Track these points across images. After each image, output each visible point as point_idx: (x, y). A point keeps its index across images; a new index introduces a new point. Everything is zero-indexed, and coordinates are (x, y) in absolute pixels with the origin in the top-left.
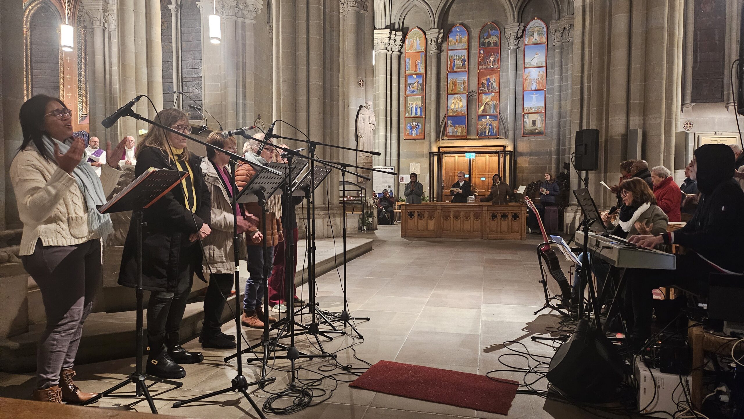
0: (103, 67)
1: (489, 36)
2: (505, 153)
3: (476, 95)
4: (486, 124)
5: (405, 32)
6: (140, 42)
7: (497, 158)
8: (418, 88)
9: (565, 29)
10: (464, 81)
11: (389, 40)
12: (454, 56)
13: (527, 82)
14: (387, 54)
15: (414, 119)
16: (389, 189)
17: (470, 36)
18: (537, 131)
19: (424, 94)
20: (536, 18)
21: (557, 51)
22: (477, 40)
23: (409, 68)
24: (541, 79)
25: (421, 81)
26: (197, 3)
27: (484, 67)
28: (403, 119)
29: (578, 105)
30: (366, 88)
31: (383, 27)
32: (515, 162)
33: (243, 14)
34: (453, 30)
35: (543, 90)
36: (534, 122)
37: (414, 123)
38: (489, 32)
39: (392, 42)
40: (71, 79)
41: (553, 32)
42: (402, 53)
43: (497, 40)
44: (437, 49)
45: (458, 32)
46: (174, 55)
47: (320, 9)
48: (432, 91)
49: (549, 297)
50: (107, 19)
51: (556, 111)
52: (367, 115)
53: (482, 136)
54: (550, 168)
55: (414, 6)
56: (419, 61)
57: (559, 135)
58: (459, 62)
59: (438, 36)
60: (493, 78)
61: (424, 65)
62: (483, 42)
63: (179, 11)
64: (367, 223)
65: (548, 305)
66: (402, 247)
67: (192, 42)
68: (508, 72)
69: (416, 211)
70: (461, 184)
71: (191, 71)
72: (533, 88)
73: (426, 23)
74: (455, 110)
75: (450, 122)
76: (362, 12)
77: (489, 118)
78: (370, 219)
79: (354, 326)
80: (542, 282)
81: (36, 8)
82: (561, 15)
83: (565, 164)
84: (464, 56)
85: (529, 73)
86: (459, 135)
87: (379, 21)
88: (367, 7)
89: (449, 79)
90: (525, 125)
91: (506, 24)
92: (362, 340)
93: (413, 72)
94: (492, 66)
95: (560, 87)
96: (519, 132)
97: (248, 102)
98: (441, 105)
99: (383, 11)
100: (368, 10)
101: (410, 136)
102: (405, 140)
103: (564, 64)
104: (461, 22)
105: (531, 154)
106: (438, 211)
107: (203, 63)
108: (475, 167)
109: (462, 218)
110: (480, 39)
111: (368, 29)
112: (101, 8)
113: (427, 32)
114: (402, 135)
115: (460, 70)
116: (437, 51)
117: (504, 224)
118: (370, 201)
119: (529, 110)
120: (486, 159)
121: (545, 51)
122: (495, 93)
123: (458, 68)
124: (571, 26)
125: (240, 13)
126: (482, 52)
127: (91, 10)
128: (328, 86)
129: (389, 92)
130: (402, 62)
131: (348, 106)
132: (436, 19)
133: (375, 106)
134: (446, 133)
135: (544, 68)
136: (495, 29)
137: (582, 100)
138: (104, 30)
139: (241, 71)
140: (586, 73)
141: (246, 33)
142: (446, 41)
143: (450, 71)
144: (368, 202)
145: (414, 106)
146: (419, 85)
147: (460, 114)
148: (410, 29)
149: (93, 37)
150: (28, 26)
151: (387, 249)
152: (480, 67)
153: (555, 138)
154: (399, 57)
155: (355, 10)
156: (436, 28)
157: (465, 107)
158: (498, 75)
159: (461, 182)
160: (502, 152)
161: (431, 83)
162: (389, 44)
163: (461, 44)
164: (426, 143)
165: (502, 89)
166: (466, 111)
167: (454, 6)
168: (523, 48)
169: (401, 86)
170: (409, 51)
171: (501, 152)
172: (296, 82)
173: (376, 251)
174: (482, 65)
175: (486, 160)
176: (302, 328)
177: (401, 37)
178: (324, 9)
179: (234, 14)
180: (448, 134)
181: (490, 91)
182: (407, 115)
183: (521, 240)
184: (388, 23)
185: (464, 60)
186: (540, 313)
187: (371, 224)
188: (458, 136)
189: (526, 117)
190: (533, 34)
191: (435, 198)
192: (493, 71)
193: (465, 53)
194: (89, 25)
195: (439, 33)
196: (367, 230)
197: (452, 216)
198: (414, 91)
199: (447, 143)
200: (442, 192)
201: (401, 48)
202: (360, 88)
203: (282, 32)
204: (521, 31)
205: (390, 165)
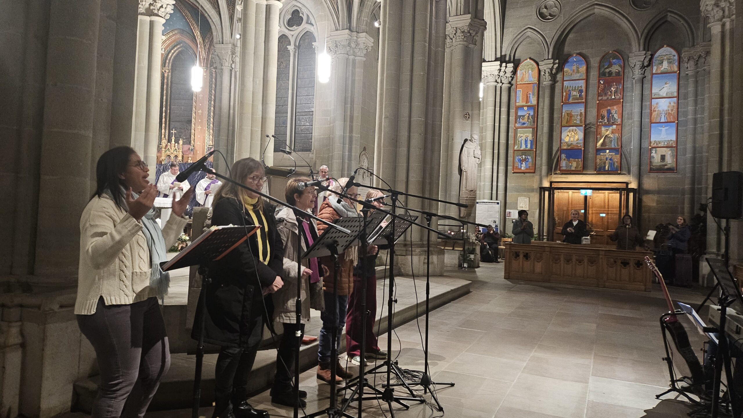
0: (228, 102)
1: (610, 65)
2: (628, 190)
3: (594, 127)
4: (605, 158)
5: (517, 63)
6: (258, 82)
7: (618, 195)
8: (529, 120)
9: (700, 56)
10: (581, 113)
11: (499, 72)
12: (570, 87)
13: (654, 114)
14: (496, 87)
15: (524, 152)
16: (495, 224)
17: (589, 66)
18: (666, 167)
19: (536, 126)
20: (665, 46)
21: (691, 80)
22: (597, 69)
23: (520, 99)
24: (672, 110)
25: (532, 113)
26: (313, 43)
27: (605, 98)
28: (512, 152)
29: (716, 141)
30: (472, 121)
31: (493, 59)
32: (640, 200)
33: (354, 52)
34: (570, 60)
35: (674, 122)
36: (663, 157)
37: (523, 156)
38: (610, 61)
39: (502, 74)
40: (202, 114)
41: (686, 60)
42: (512, 85)
43: (620, 69)
44: (551, 80)
45: (575, 62)
46: (290, 91)
47: (425, 46)
48: (544, 124)
49: (675, 379)
50: (234, 60)
51: (689, 145)
52: (472, 148)
53: (600, 171)
54: (683, 208)
55: (527, 37)
56: (530, 92)
57: (693, 172)
58: (575, 93)
59: (553, 67)
60: (615, 110)
61: (536, 96)
62: (604, 71)
63: (297, 51)
64: (469, 260)
65: (674, 389)
66: (504, 292)
67: (306, 80)
68: (632, 102)
69: (521, 251)
70: (575, 223)
71: (304, 106)
72: (663, 120)
73: (540, 54)
74: (570, 143)
75: (563, 156)
76: (471, 46)
77: (609, 152)
78: (472, 256)
79: (434, 392)
80: (666, 359)
81: (177, 52)
82: (696, 41)
83: (702, 205)
84: (581, 87)
85: (657, 104)
86: (574, 169)
87: (489, 52)
88: (476, 41)
89: (564, 111)
90: (652, 160)
91: (631, 52)
92: (441, 413)
93: (524, 104)
94: (613, 97)
95: (695, 120)
96: (645, 168)
97: (354, 135)
98: (554, 138)
99: (494, 44)
100: (477, 43)
101: (519, 169)
102: (513, 173)
103: (699, 93)
104: (578, 51)
105: (658, 192)
106: (547, 253)
107: (315, 99)
108: (593, 203)
109: (574, 263)
110: (599, 69)
111: (476, 63)
112: (230, 51)
113: (540, 63)
114: (510, 168)
115: (576, 101)
116: (550, 82)
117: (625, 272)
118: (473, 237)
119: (657, 144)
120: (605, 196)
121: (676, 81)
122: (617, 125)
123: (574, 99)
124: (708, 53)
125: (352, 51)
126: (602, 82)
127: (221, 53)
128: (430, 122)
129: (497, 124)
130: (512, 94)
131: (453, 140)
132: (551, 50)
133: (482, 138)
134: (559, 167)
135: (675, 99)
136: (617, 58)
137: (721, 135)
138: (231, 70)
139: (349, 105)
140: (726, 106)
141: (356, 70)
142: (562, 71)
143: (566, 102)
144: (470, 238)
145: (523, 138)
146: (530, 117)
147: (576, 147)
148: (522, 60)
149: (221, 77)
150: (170, 67)
151: (486, 292)
152: (600, 98)
153: (689, 175)
154: (509, 89)
155: (464, 45)
156: (550, 59)
157: (581, 140)
158: (621, 105)
159: (575, 221)
160: (625, 190)
161: (543, 115)
162: (499, 76)
163: (578, 75)
164: (537, 178)
165: (625, 121)
166: (582, 144)
167: (571, 36)
168: (650, 77)
169: (510, 118)
170: (521, 83)
171: (623, 189)
172: (398, 118)
173: (475, 294)
174: (602, 96)
175: (605, 198)
176: (374, 392)
177: (512, 69)
178: (429, 46)
179: (346, 53)
180: (562, 169)
181: (611, 123)
182: (516, 148)
183: (645, 291)
184: (499, 56)
185: (581, 91)
186: (663, 398)
187: (472, 261)
188: (573, 171)
189: (654, 152)
190: (662, 63)
191: (545, 236)
192: (615, 102)
193: (582, 83)
194: (219, 66)
195: (554, 64)
196: (468, 267)
197: (562, 259)
198: (524, 124)
199: (561, 177)
200: (553, 230)
201: (512, 80)
202: (466, 121)
203: (387, 69)
204: (647, 60)
205: (497, 199)
